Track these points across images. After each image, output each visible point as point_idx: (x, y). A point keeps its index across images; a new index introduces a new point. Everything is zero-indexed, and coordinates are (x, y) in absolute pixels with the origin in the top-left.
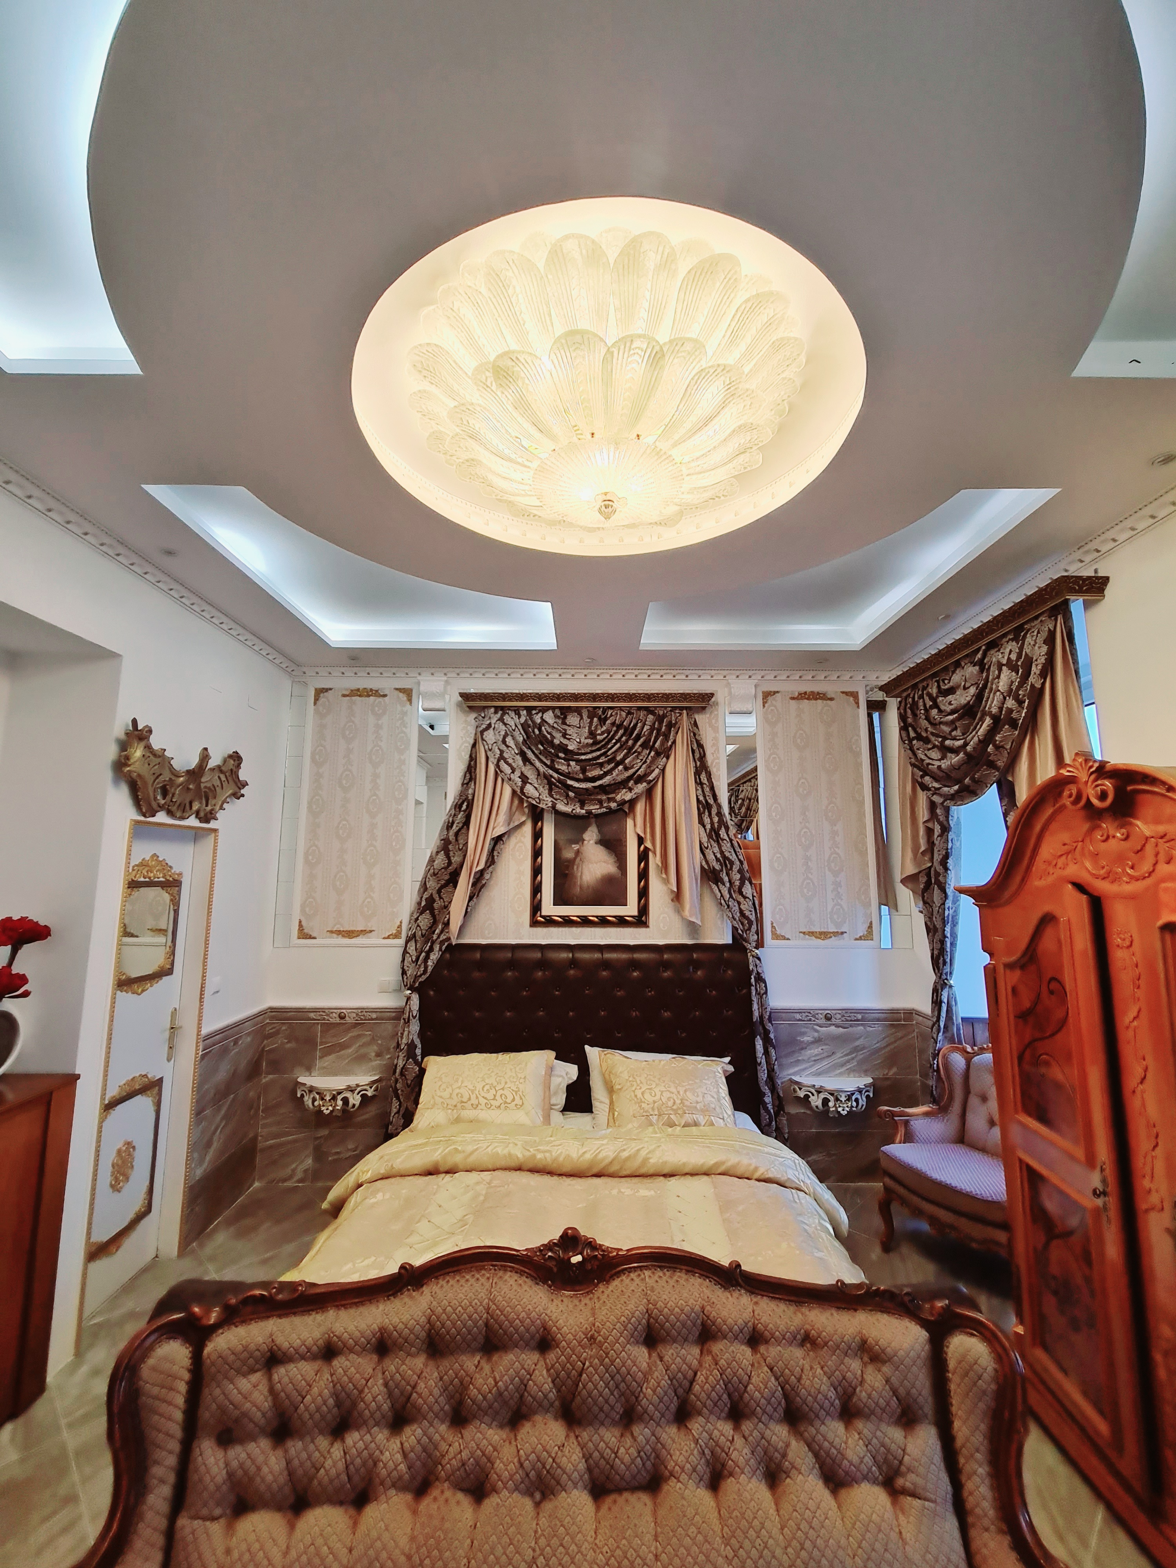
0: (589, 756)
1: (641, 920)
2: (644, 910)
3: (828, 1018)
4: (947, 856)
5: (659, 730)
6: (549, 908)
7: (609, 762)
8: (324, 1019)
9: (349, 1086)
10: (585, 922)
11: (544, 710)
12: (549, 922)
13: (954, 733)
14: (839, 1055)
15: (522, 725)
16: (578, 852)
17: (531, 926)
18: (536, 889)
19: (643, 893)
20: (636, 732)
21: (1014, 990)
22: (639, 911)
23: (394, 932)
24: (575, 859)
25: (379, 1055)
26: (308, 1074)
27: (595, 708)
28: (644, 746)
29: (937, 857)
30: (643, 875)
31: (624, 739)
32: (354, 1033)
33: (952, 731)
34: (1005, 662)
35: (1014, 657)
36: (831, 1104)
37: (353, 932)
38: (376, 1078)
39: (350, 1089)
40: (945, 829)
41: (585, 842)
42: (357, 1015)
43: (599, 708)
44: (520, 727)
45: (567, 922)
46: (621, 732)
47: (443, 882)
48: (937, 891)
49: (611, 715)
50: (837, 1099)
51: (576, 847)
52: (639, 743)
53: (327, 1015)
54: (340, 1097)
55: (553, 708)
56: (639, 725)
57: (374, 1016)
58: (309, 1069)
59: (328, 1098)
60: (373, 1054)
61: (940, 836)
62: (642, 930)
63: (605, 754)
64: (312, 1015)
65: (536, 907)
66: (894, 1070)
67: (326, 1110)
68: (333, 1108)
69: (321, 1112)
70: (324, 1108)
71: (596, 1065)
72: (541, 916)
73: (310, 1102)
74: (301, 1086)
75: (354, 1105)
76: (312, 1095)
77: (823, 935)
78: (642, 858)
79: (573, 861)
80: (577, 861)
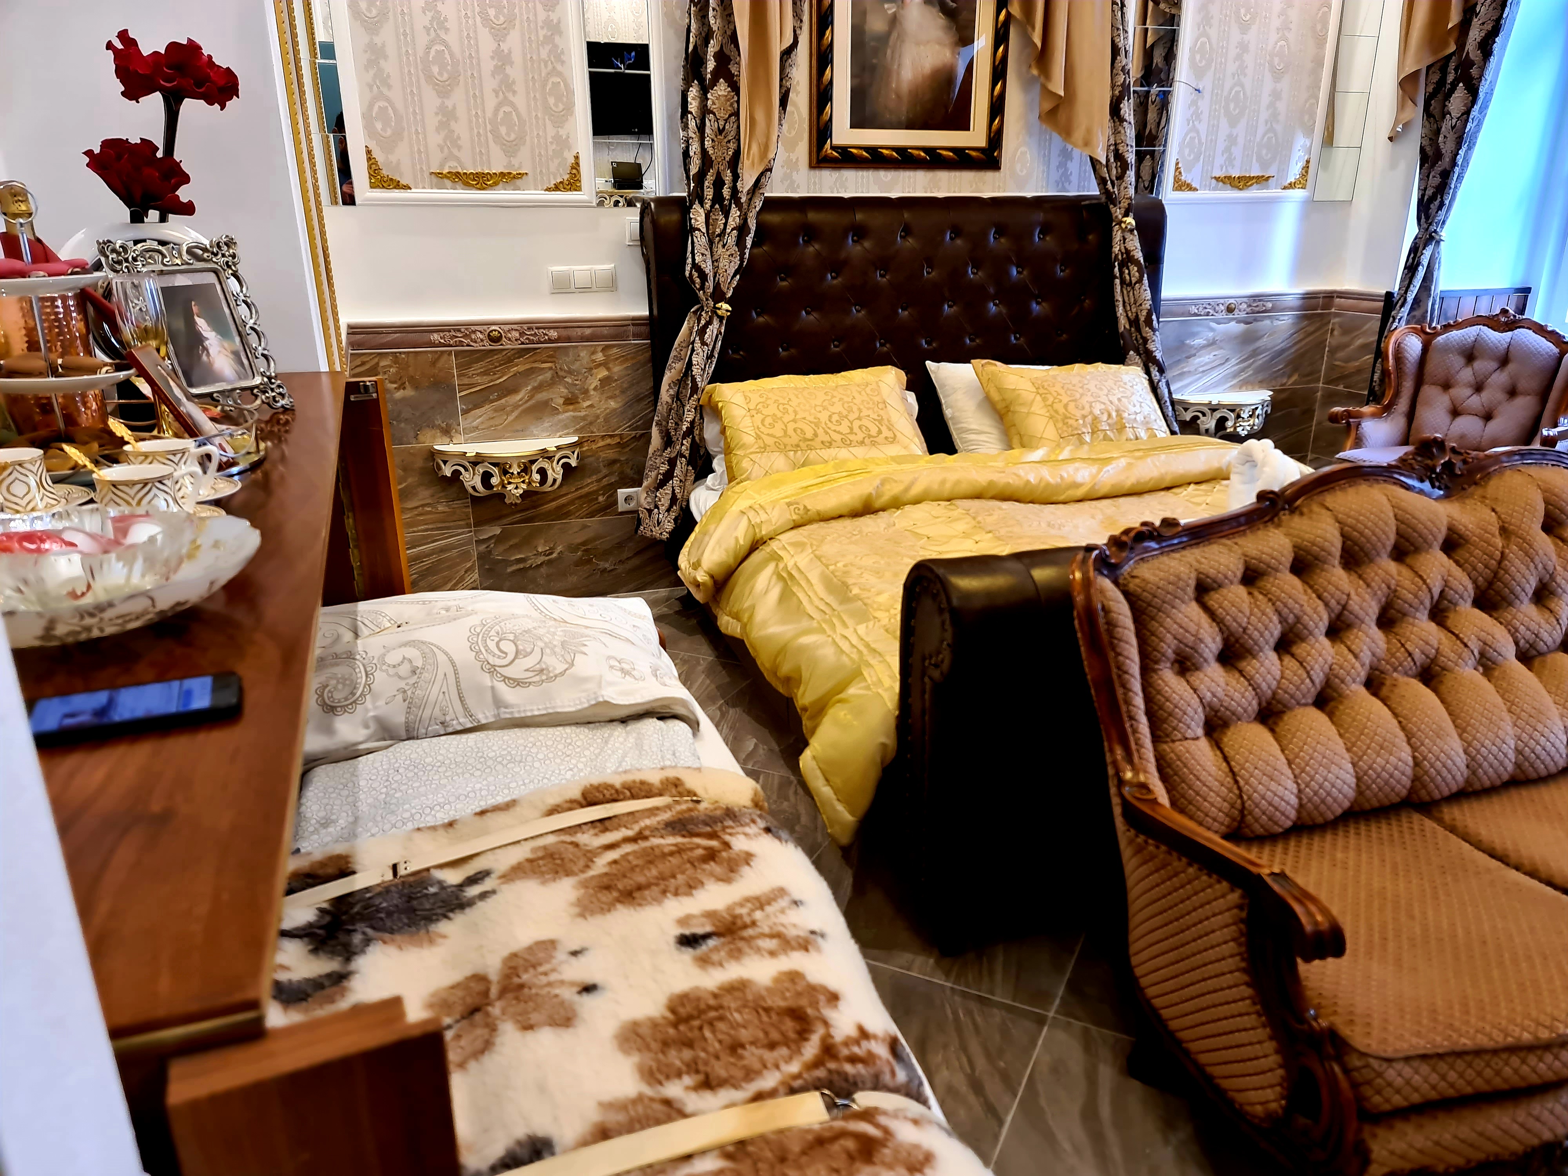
1: (989, 157)
2: (995, 139)
3: (1230, 310)
4: (1495, 30)
6: (844, 132)
8: (461, 344)
9: (544, 450)
10: (904, 158)
12: (846, 158)
14: (1227, 363)
16: (894, 21)
17: (811, 166)
18: (822, 96)
19: (997, 108)
22: (990, 139)
23: (567, 177)
24: (889, 34)
25: (570, 401)
26: (447, 440)
29: (1475, 34)
30: (999, 73)
32: (521, 366)
36: (1229, 424)
37: (485, 177)
38: (575, 439)
39: (545, 454)
42: (522, 334)
45: (875, 158)
48: (1460, 92)
50: (1238, 416)
51: (890, 9)
53: (466, 336)
54: (535, 468)
57: (554, 334)
58: (447, 432)
59: (515, 470)
60: (561, 401)
62: (989, 175)
64: (435, 337)
65: (821, 132)
66: (1295, 377)
67: (515, 490)
68: (524, 486)
69: (501, 496)
70: (510, 487)
71: (943, 386)
72: (833, 148)
73: (477, 481)
74: (445, 457)
75: (555, 480)
76: (480, 469)
77: (1241, 182)
78: (1001, 37)
79: (884, 39)
80: (894, 35)
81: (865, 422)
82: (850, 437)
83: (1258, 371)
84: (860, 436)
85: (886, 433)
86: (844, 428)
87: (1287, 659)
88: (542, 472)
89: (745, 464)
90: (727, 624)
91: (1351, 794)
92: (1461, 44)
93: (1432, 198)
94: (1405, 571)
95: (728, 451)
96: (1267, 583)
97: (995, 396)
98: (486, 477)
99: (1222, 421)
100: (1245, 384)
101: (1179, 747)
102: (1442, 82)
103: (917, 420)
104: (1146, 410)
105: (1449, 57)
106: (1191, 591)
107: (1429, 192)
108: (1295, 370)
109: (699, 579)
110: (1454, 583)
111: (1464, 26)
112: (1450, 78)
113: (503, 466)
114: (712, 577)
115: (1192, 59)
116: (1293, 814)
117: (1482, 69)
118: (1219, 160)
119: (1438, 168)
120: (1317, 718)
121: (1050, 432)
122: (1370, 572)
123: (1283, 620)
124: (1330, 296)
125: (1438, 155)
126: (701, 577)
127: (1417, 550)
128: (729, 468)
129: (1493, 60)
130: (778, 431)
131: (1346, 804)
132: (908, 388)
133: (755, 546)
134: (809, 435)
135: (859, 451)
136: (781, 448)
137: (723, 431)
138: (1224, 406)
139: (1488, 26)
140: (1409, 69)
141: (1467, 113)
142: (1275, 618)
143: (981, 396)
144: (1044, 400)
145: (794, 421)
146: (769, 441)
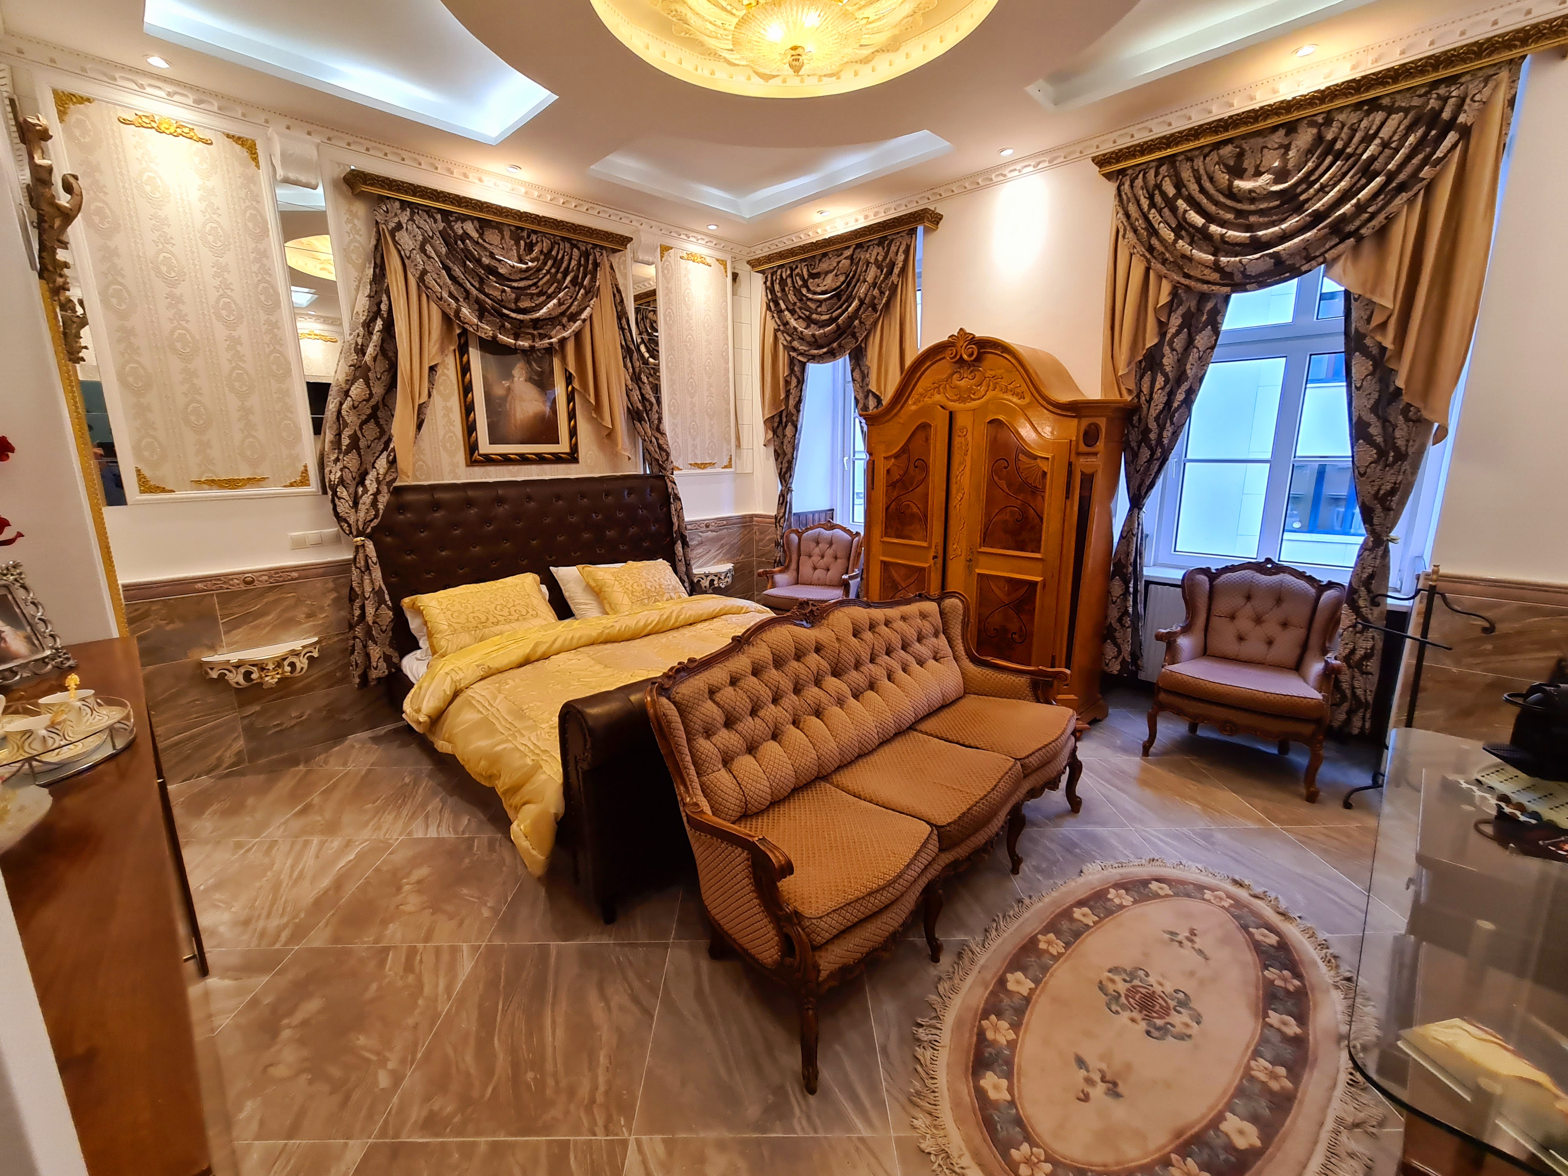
0: (522, 284)
1: (572, 457)
2: (574, 448)
3: (707, 526)
4: (800, 401)
5: (586, 268)
6: (485, 447)
7: (541, 294)
8: (221, 588)
9: (293, 650)
10: (524, 460)
11: (464, 218)
12: (489, 460)
13: (819, 310)
14: (713, 551)
15: (440, 232)
16: (509, 389)
17: (467, 466)
18: (470, 428)
19: (573, 432)
20: (564, 265)
21: (888, 471)
22: (571, 448)
23: (298, 478)
24: (506, 396)
25: (310, 616)
26: (212, 653)
27: (518, 228)
28: (574, 282)
29: (792, 402)
30: (572, 415)
31: (553, 270)
32: (270, 597)
33: (818, 307)
34: (872, 261)
35: (880, 258)
36: (716, 582)
37: (234, 480)
38: (316, 639)
39: (295, 653)
40: (801, 382)
41: (516, 379)
42: (270, 577)
43: (522, 229)
44: (438, 235)
45: (506, 460)
46: (550, 263)
47: (364, 417)
48: (790, 425)
49: (537, 242)
50: (719, 578)
51: (506, 384)
52: (569, 279)
53: (225, 583)
54: (286, 663)
55: (472, 219)
56: (566, 258)
57: (295, 575)
58: (213, 648)
59: (271, 667)
60: (303, 616)
61: (797, 387)
62: (573, 466)
63: (535, 284)
65: (472, 447)
66: (743, 556)
67: (271, 680)
68: (279, 676)
69: (261, 684)
70: (267, 679)
71: (561, 580)
72: (480, 455)
73: (240, 679)
74: (212, 666)
75: (302, 669)
76: (242, 670)
77: (703, 466)
78: (570, 398)
79: (504, 399)
80: (509, 398)
81: (517, 608)
82: (510, 617)
83: (725, 554)
84: (516, 616)
85: (531, 612)
86: (505, 612)
87: (756, 719)
88: (292, 665)
89: (443, 643)
90: (442, 746)
91: (793, 780)
92: (787, 406)
93: (786, 473)
94: (800, 664)
95: (430, 636)
96: (741, 683)
97: (593, 584)
98: (247, 675)
99: (712, 581)
100: (720, 562)
101: (711, 777)
102: (780, 422)
103: (549, 601)
104: (673, 583)
105: (782, 412)
106: (706, 696)
107: (784, 470)
108: (742, 552)
109: (421, 720)
110: (821, 667)
111: (787, 396)
112: (784, 420)
113: (261, 666)
114: (429, 717)
115: (669, 410)
116: (769, 798)
117: (797, 417)
118: (690, 456)
119: (786, 459)
120: (773, 744)
121: (626, 601)
122: (786, 669)
123: (751, 700)
124: (752, 517)
125: (785, 454)
126: (422, 718)
127: (805, 655)
128: (432, 646)
129: (801, 413)
130: (462, 619)
131: (792, 786)
132: (541, 583)
133: (456, 694)
134: (483, 620)
135: (515, 625)
136: (466, 629)
137: (425, 623)
138: (712, 574)
139: (797, 399)
140: (767, 417)
141: (795, 436)
142: (748, 701)
143: (584, 584)
144: (620, 583)
145: (473, 612)
146: (457, 626)
